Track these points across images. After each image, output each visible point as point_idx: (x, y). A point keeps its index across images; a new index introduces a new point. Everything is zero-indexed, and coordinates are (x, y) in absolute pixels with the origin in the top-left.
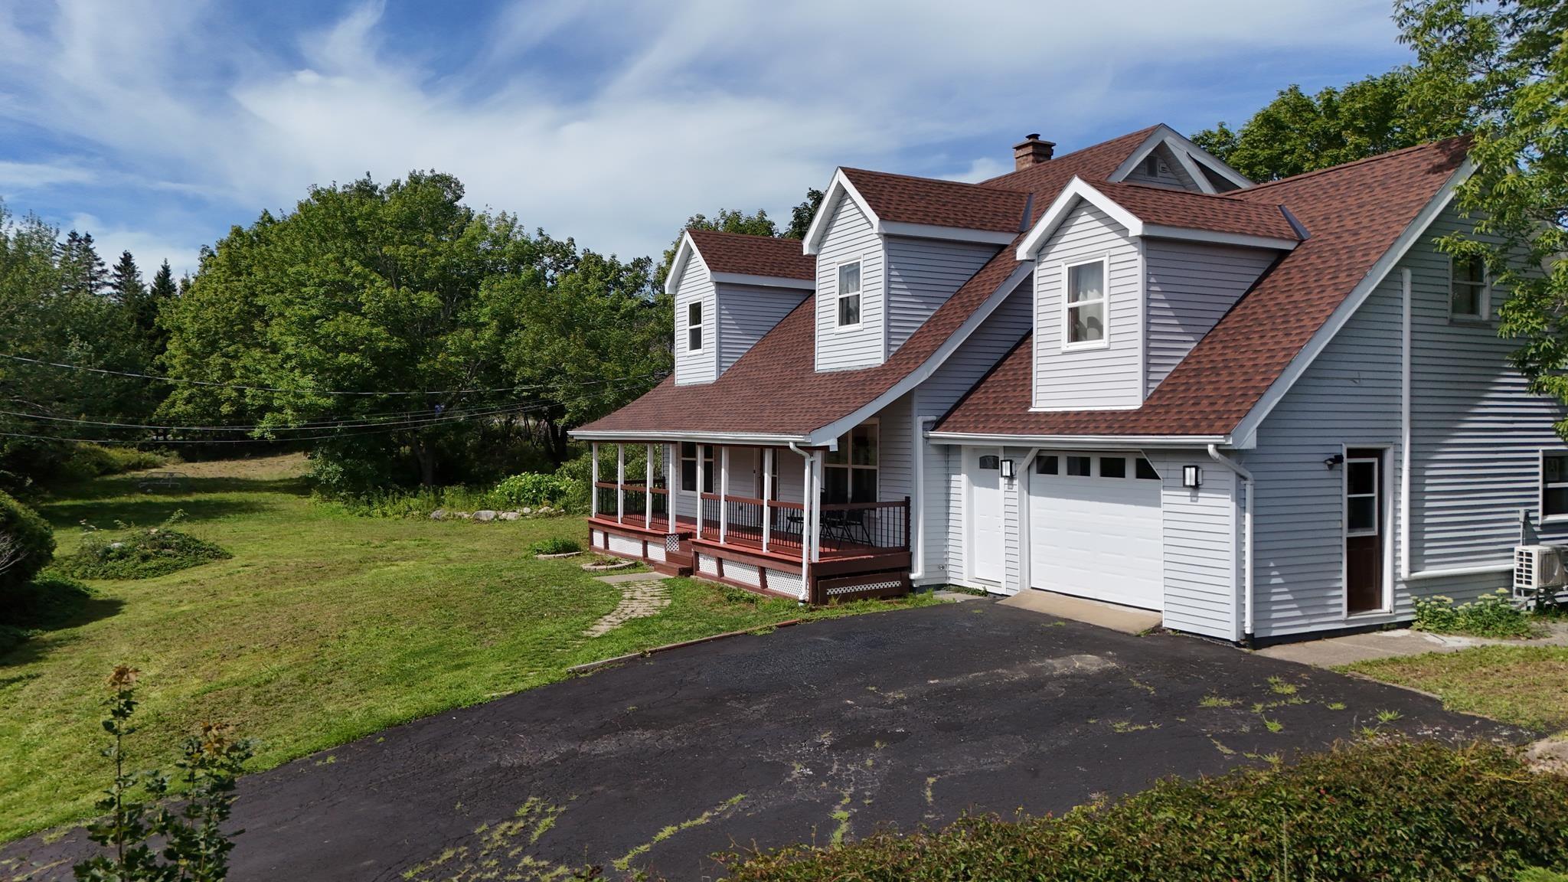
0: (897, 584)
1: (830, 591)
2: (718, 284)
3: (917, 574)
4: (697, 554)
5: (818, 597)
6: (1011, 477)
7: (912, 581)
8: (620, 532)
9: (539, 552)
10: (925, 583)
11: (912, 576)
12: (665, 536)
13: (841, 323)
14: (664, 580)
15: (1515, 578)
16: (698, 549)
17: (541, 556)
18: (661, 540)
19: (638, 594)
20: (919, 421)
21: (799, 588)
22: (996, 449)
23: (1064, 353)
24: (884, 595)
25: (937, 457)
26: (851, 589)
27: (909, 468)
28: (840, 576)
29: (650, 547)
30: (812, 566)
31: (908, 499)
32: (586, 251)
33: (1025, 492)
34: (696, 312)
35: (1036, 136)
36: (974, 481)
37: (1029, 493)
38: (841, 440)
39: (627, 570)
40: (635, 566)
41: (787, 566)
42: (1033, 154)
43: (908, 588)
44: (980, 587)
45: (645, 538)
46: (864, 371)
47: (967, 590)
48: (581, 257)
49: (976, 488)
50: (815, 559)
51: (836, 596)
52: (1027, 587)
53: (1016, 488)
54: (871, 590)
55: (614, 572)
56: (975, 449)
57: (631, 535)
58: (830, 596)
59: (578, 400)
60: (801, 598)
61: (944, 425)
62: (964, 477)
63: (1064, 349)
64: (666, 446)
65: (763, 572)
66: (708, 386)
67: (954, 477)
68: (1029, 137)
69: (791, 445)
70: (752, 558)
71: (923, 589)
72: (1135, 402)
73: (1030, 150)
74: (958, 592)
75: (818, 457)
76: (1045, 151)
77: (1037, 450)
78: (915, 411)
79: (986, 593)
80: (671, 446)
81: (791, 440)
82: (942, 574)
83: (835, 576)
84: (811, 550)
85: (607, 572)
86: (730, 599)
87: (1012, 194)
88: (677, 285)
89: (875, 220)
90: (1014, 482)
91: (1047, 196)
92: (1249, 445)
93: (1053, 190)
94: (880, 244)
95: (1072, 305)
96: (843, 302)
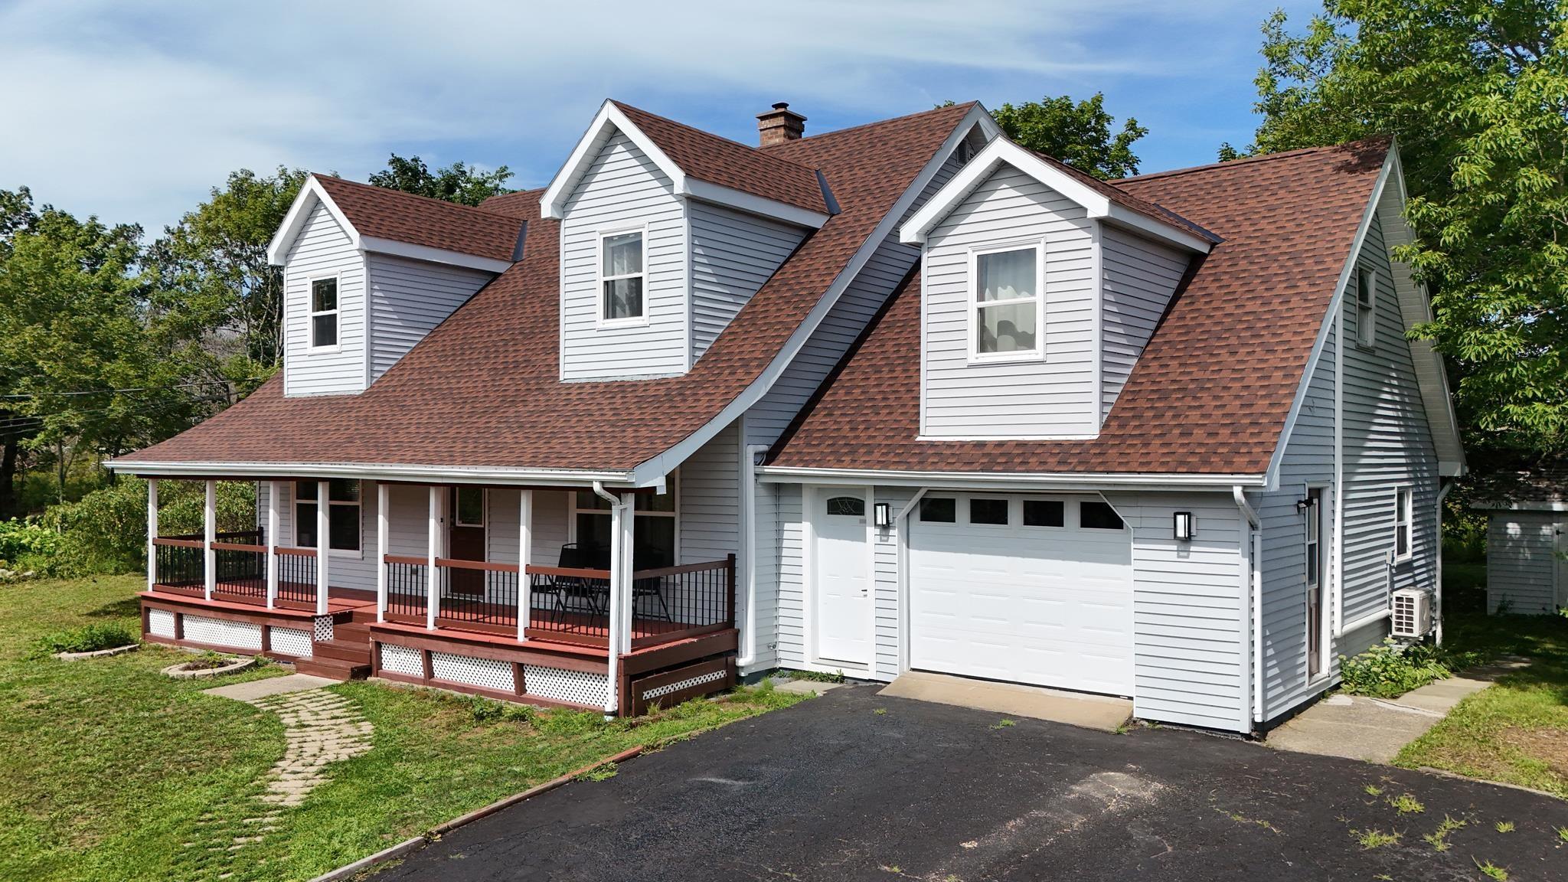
0: (721, 674)
1: (646, 695)
2: (370, 254)
3: (747, 658)
4: (378, 645)
5: (632, 706)
6: (886, 527)
7: (738, 668)
8: (212, 614)
9: (60, 649)
10: (753, 670)
11: (741, 662)
12: (312, 619)
13: (607, 316)
14: (331, 688)
15: (1394, 626)
16: (381, 637)
17: (64, 655)
18: (302, 625)
19: (305, 716)
20: (750, 452)
21: (606, 694)
22: (863, 489)
23: (971, 366)
24: (709, 691)
25: (768, 500)
26: (670, 688)
27: (736, 515)
28: (658, 671)
29: (275, 636)
30: (624, 661)
31: (732, 558)
32: (48, 208)
33: (904, 545)
34: (325, 294)
35: (784, 105)
36: (819, 531)
37: (908, 546)
38: (670, 479)
39: (247, 674)
40: (256, 665)
41: (575, 661)
42: (784, 126)
43: (733, 681)
44: (834, 671)
45: (266, 622)
46: (659, 383)
47: (811, 676)
48: (40, 215)
49: (821, 540)
50: (627, 651)
51: (655, 700)
52: (906, 669)
53: (891, 541)
54: (694, 687)
55: (227, 679)
56: (820, 489)
57: (236, 617)
58: (648, 702)
59: (66, 413)
60: (609, 708)
61: (782, 457)
62: (806, 527)
63: (972, 360)
64: (263, 483)
65: (519, 670)
66: (354, 398)
67: (787, 526)
68: (776, 106)
69: (597, 487)
70: (497, 651)
71: (755, 677)
72: (1090, 431)
73: (781, 121)
74: (799, 678)
75: (630, 501)
76: (796, 126)
77: (926, 489)
78: (745, 439)
79: (842, 679)
80: (271, 484)
81: (596, 480)
82: (772, 656)
83: (650, 673)
84: (620, 637)
85: (217, 680)
86: (480, 717)
87: (798, 167)
88: (288, 253)
89: (676, 174)
90: (892, 532)
91: (846, 174)
92: (1275, 486)
93: (851, 168)
94: (679, 209)
95: (982, 304)
96: (608, 285)
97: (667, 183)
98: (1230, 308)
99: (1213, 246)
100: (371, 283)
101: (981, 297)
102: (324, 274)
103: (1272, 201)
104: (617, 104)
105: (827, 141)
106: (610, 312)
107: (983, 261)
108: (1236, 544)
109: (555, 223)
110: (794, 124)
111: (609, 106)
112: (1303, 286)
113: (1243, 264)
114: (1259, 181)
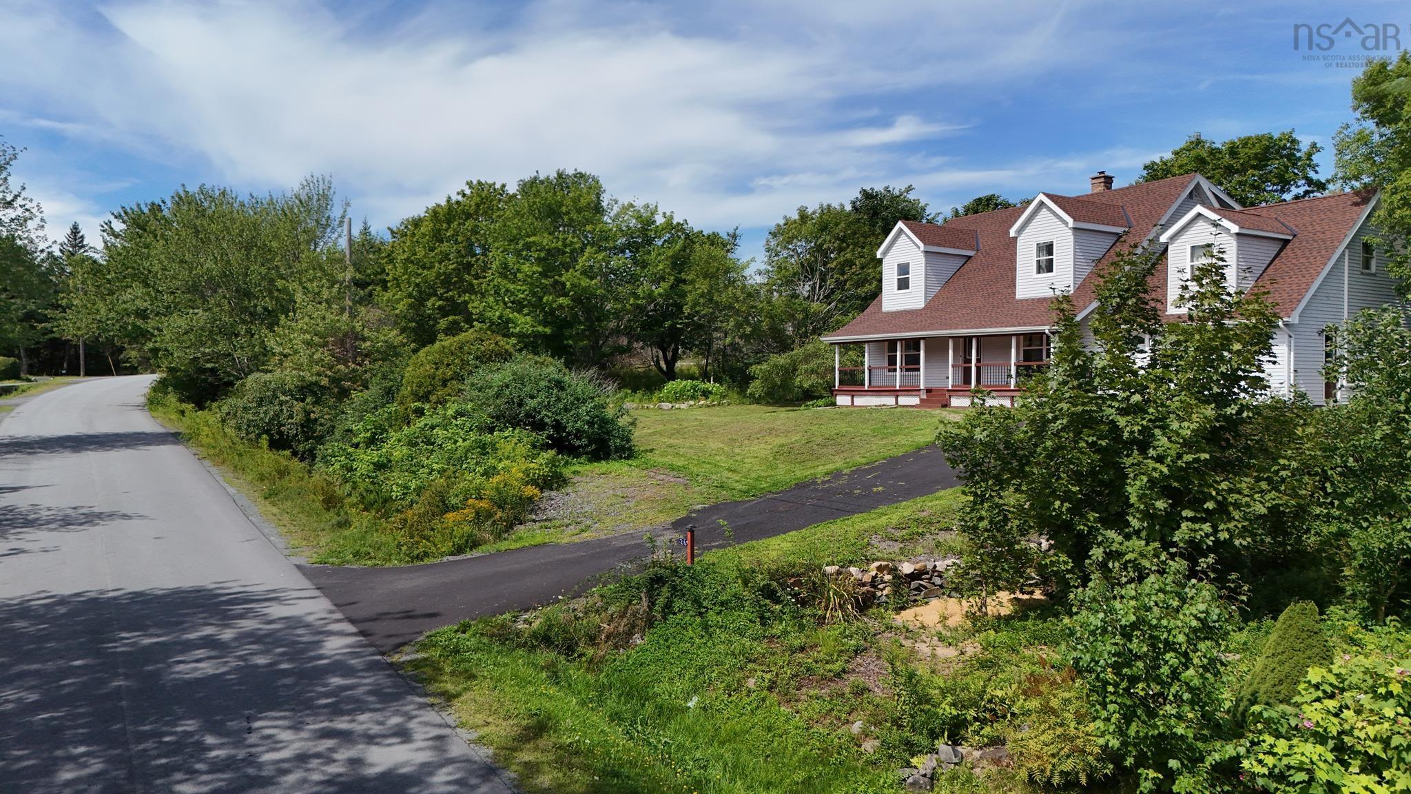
2: (926, 252)
4: (949, 397)
8: (870, 393)
12: (918, 391)
13: (1036, 273)
16: (951, 393)
29: (901, 398)
34: (904, 269)
35: (1103, 172)
42: (1104, 183)
45: (897, 394)
57: (882, 393)
66: (918, 310)
68: (1100, 173)
69: (1047, 332)
70: (1004, 392)
76: (1110, 183)
81: (1045, 329)
87: (1114, 206)
88: (885, 253)
89: (1070, 220)
91: (1135, 208)
92: (1297, 321)
93: (1138, 205)
94: (1070, 233)
95: (1192, 264)
96: (1038, 262)
97: (1066, 223)
98: (1294, 261)
99: (1295, 236)
100: (926, 264)
101: (1192, 261)
102: (903, 261)
103: (1323, 216)
104: (1044, 194)
105: (1126, 191)
106: (1039, 272)
107: (1193, 248)
108: (1283, 342)
109: (1015, 239)
110: (1108, 180)
111: (1041, 195)
112: (1323, 252)
113: (1304, 243)
114: (1321, 207)
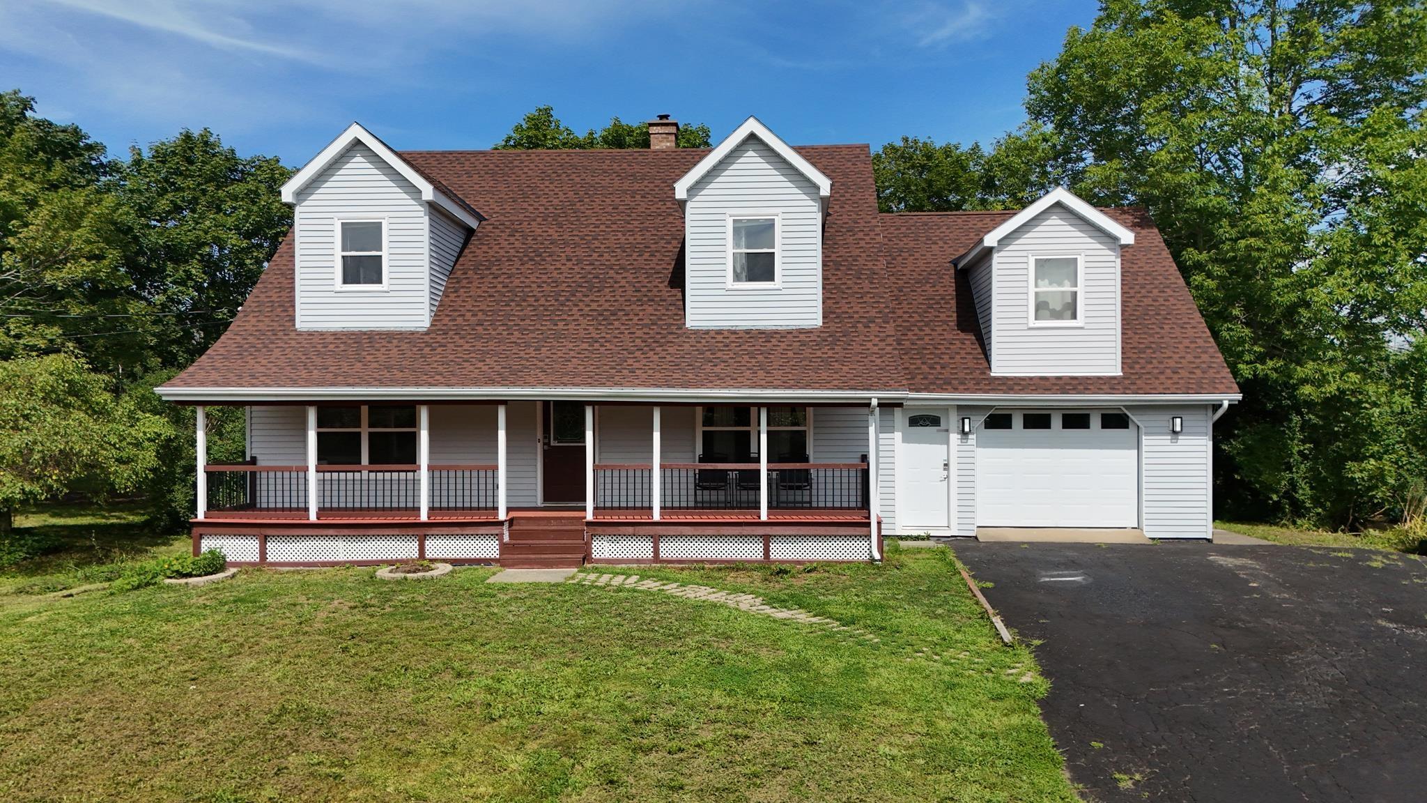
2: (429, 205)
4: (592, 538)
6: (967, 433)
12: (500, 523)
13: (734, 279)
23: (1030, 329)
25: (881, 417)
29: (430, 543)
31: (864, 457)
41: (833, 529)
53: (970, 442)
56: (911, 407)
57: (374, 531)
60: (874, 558)
62: (898, 435)
63: (1030, 325)
65: (767, 541)
67: (887, 435)
70: (747, 528)
77: (995, 409)
79: (927, 537)
88: (303, 194)
89: (824, 181)
90: (970, 436)
94: (814, 206)
95: (1038, 290)
96: (736, 257)
101: (1037, 285)
102: (360, 218)
106: (741, 277)
107: (1039, 263)
111: (753, 121)
